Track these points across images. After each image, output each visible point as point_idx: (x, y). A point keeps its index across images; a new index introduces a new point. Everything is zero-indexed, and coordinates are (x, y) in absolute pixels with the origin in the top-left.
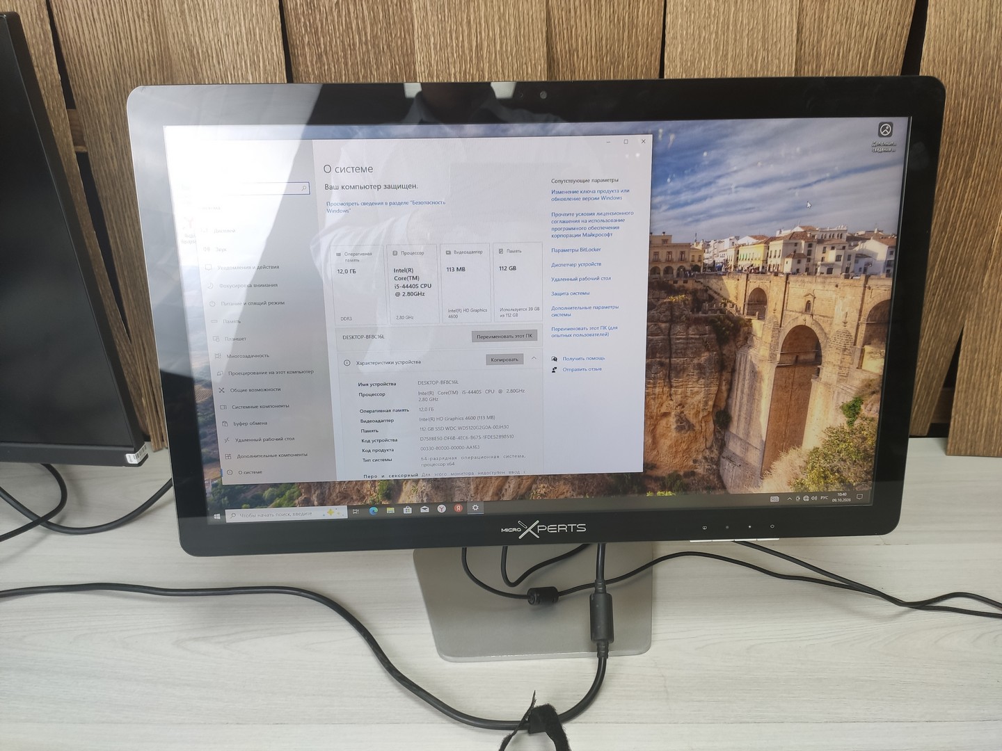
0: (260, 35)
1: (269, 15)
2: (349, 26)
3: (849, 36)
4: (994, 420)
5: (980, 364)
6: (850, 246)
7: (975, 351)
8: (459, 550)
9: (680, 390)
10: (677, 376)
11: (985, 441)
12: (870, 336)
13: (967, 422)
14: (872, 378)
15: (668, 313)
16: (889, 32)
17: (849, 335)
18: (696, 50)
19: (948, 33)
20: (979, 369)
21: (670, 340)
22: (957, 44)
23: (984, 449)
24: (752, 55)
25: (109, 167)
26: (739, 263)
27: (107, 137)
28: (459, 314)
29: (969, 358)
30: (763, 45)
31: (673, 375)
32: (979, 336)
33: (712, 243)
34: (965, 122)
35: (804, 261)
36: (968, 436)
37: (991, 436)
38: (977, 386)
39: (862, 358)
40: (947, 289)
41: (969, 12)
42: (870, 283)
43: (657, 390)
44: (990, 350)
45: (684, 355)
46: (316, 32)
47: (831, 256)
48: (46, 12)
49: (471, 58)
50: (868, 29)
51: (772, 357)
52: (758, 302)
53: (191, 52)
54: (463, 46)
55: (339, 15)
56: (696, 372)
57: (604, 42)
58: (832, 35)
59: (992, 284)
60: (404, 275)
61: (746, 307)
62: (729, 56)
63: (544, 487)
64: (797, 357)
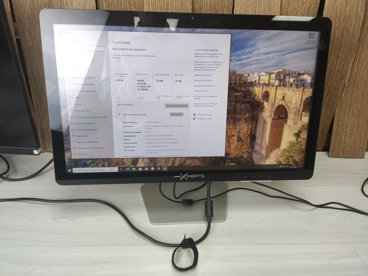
3: (298, 7)
4: (345, 145)
5: (341, 125)
6: (298, 77)
7: (339, 120)
8: (158, 184)
9: (238, 127)
10: (238, 122)
11: (342, 152)
12: (305, 109)
13: (336, 145)
14: (305, 124)
15: (235, 99)
16: (312, 6)
17: (297, 108)
18: (245, 9)
19: (332, 7)
20: (340, 127)
21: (235, 109)
22: (335, 11)
23: (342, 155)
24: (265, 12)
25: (28, 44)
26: (260, 82)
28: (160, 97)
29: (337, 123)
31: (236, 121)
32: (341, 115)
33: (251, 74)
34: (337, 38)
35: (282, 82)
36: (336, 151)
37: (344, 151)
38: (339, 133)
39: (301, 117)
40: (330, 98)
42: (305, 90)
43: (230, 127)
44: (344, 120)
45: (240, 114)
47: (292, 80)
49: (165, 8)
50: (305, 4)
51: (271, 116)
52: (266, 96)
54: (162, 4)
56: (244, 120)
57: (212, 5)
58: (292, 6)
59: (345, 97)
60: (141, 82)
61: (262, 97)
63: (190, 161)
64: (279, 116)
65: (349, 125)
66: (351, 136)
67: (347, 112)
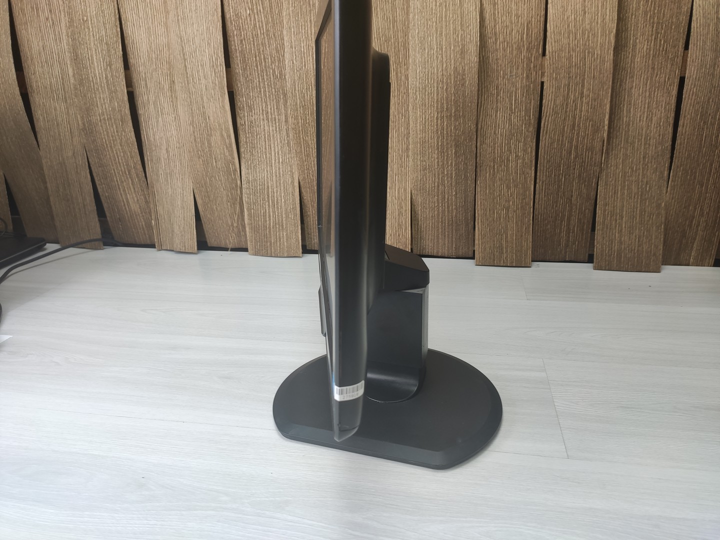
0: (212, 30)
1: (216, 20)
2: (255, 25)
3: (511, 23)
4: (622, 248)
5: (610, 213)
7: (605, 205)
11: (617, 261)
13: (605, 249)
16: (533, 20)
18: (426, 31)
19: (560, 17)
20: (609, 216)
22: (566, 23)
23: (617, 266)
24: (456, 33)
25: (143, 98)
27: (143, 83)
30: (461, 28)
32: (608, 196)
34: (575, 65)
36: (606, 258)
37: (620, 258)
38: (609, 227)
41: (572, 6)
44: (615, 205)
46: (240, 29)
48: (118, 22)
49: (312, 38)
50: (521, 18)
53: (181, 39)
54: (308, 33)
55: (251, 20)
57: (380, 30)
58: (502, 23)
59: (613, 164)
62: (443, 34)
65: (624, 213)
66: (630, 231)
67: (620, 189)
